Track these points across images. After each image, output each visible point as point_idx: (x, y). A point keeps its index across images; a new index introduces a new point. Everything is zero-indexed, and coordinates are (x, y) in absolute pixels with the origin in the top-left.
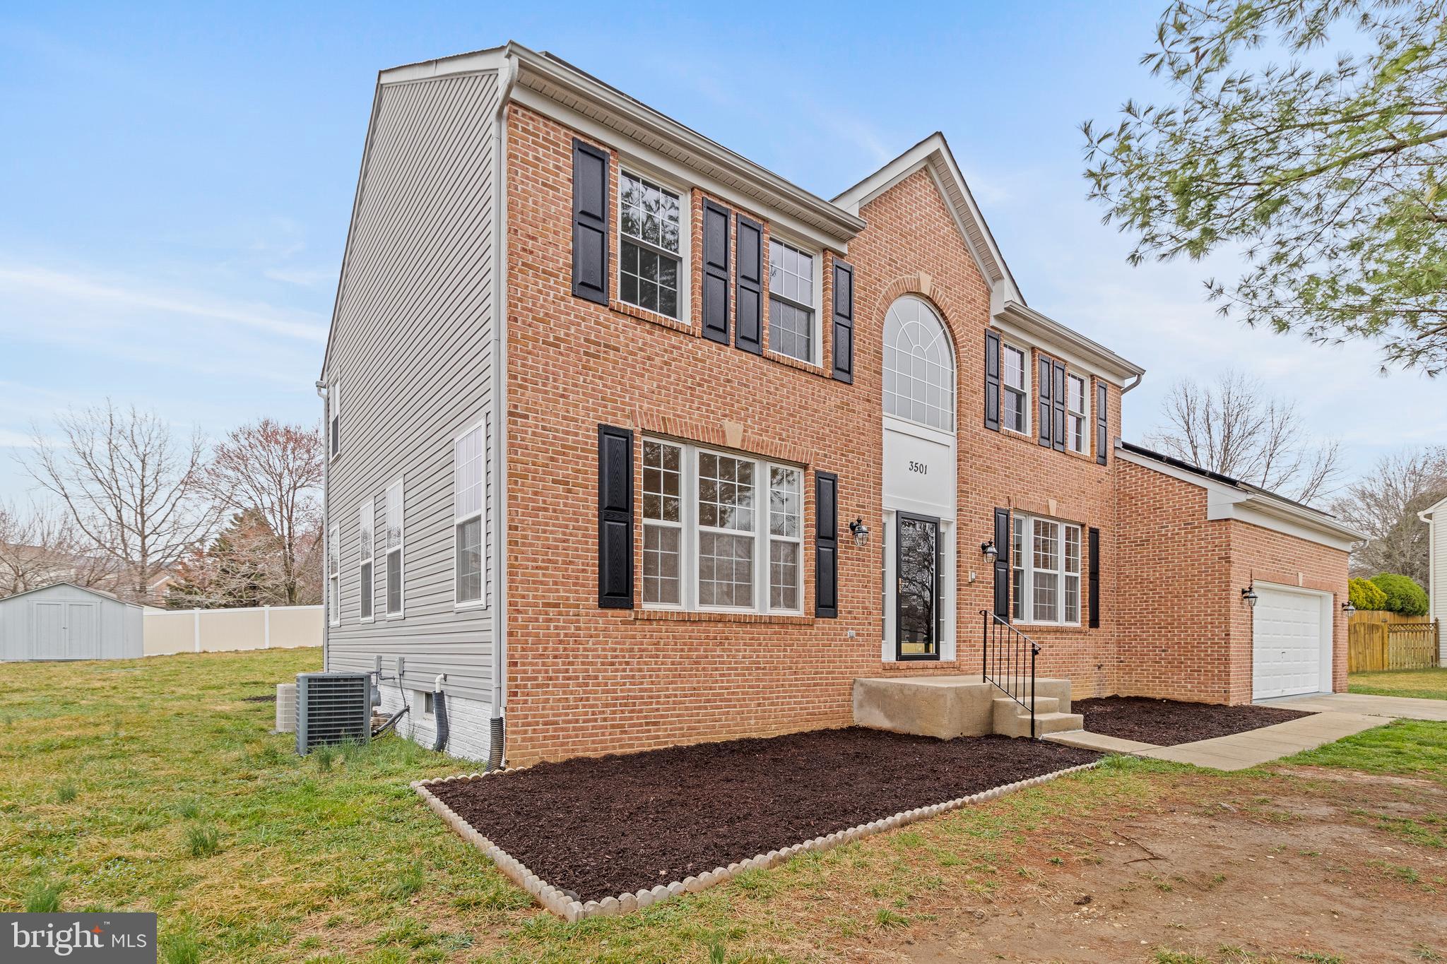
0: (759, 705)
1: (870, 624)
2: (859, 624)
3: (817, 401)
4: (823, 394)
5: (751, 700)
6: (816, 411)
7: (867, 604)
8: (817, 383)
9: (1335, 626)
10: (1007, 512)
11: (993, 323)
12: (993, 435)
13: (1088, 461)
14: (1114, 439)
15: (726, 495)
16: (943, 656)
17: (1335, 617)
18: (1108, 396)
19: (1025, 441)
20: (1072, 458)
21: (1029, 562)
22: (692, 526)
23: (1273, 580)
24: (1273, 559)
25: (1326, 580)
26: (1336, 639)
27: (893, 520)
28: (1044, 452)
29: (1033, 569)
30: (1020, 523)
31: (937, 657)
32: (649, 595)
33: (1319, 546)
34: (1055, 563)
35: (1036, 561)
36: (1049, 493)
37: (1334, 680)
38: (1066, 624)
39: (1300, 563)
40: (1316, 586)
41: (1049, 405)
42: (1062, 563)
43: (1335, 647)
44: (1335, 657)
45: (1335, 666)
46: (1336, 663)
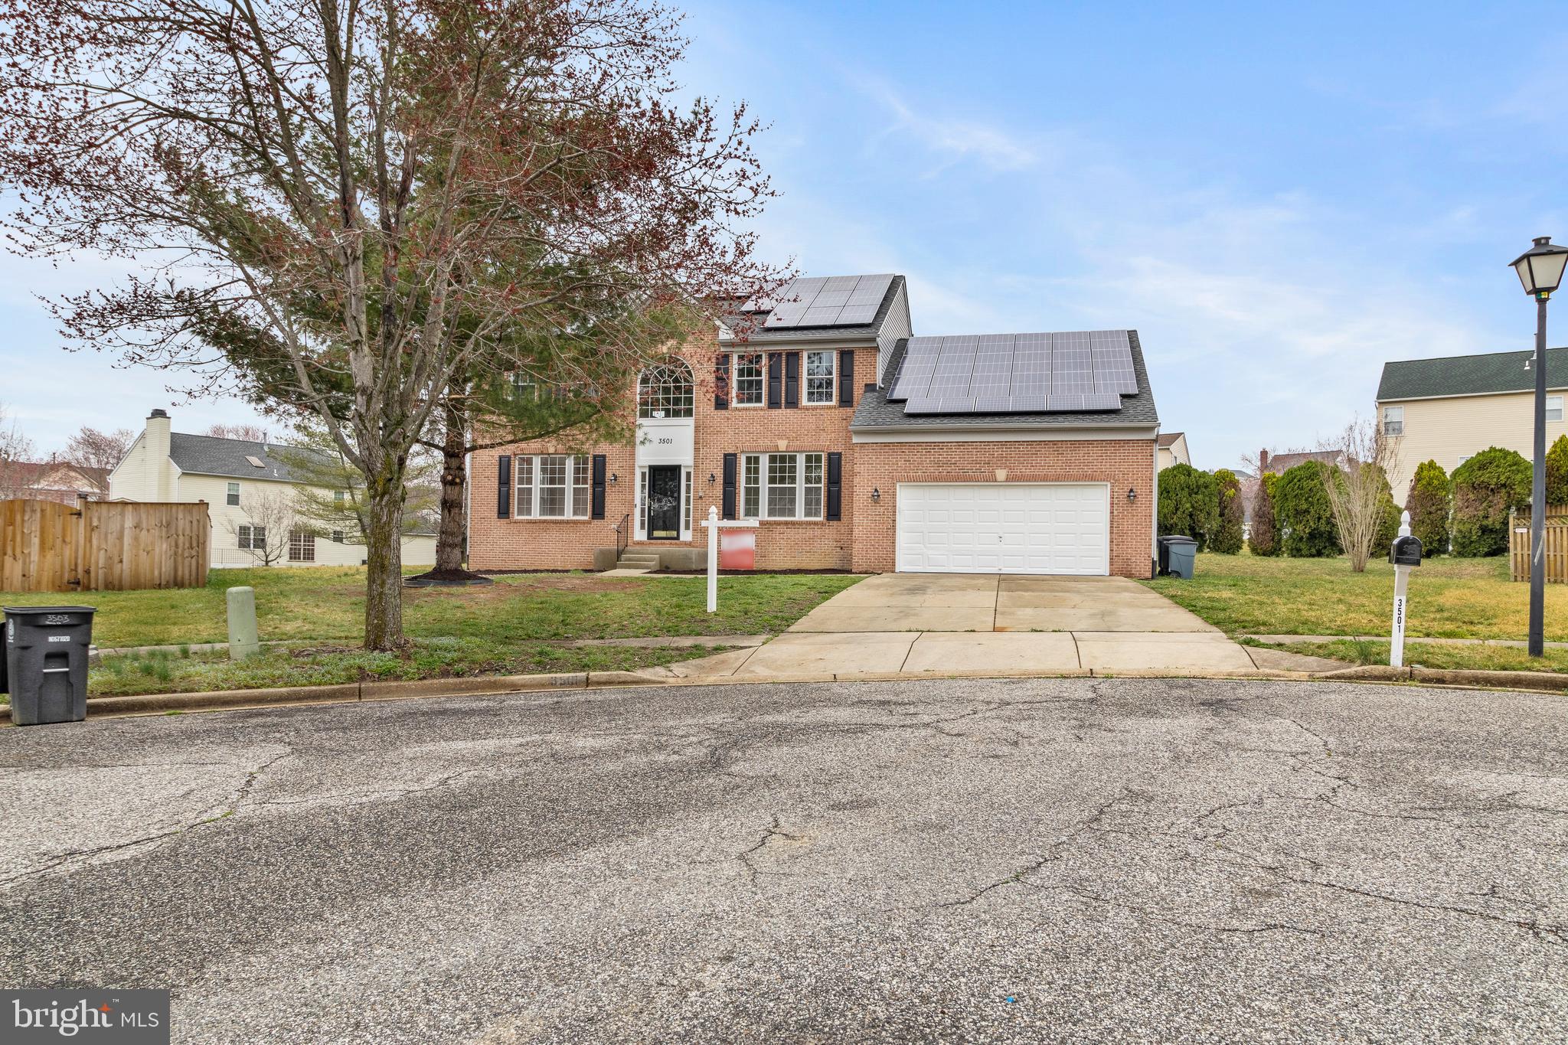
2: (619, 522)
7: (624, 512)
9: (1112, 513)
10: (735, 455)
11: (722, 349)
12: (723, 412)
13: (830, 408)
14: (866, 385)
15: (553, 471)
16: (682, 538)
17: (1112, 504)
18: (856, 357)
19: (755, 409)
20: (807, 409)
21: (764, 482)
22: (536, 486)
23: (936, 480)
24: (938, 464)
25: (1074, 471)
26: (1115, 524)
27: (647, 470)
28: (775, 412)
29: (768, 486)
30: (757, 459)
31: (678, 538)
32: (520, 513)
33: (1054, 443)
34: (793, 480)
35: (772, 480)
36: (780, 437)
37: (1111, 564)
38: (804, 519)
39: (1002, 461)
40: (1045, 479)
41: (781, 382)
42: (801, 479)
43: (1111, 533)
44: (1112, 542)
45: (1111, 550)
46: (1115, 548)
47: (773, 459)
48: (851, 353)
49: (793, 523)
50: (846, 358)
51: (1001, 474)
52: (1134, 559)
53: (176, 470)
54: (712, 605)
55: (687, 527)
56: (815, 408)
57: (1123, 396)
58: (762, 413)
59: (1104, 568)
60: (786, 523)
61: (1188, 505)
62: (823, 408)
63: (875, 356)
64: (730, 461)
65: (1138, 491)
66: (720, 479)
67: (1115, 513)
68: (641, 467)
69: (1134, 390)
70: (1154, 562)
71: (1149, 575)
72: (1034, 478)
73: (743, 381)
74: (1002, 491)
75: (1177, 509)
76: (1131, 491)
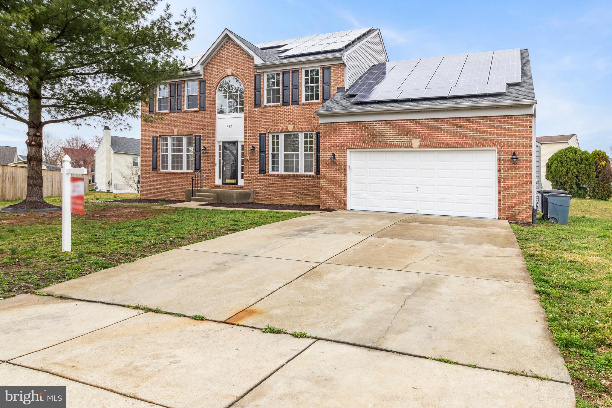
0: (181, 193)
1: (211, 174)
2: (207, 174)
3: (196, 118)
4: (197, 116)
5: (180, 191)
6: (195, 121)
7: (210, 168)
8: (195, 114)
9: (499, 171)
10: (265, 134)
11: (258, 71)
12: (259, 109)
13: (317, 104)
14: (338, 88)
15: (177, 146)
16: (239, 184)
17: (499, 164)
18: (332, 71)
19: (275, 106)
20: (304, 105)
21: (281, 150)
22: (170, 153)
23: (372, 147)
24: (373, 136)
25: (470, 140)
26: (502, 180)
27: (221, 144)
28: (287, 108)
29: (284, 153)
30: (278, 136)
31: (237, 184)
32: (163, 168)
33: (454, 119)
34: (297, 149)
35: (286, 149)
36: (289, 123)
37: (499, 210)
38: (304, 173)
39: (417, 134)
40: (448, 145)
41: (289, 89)
42: (302, 149)
43: (499, 186)
44: (499, 193)
45: (499, 200)
46: (502, 198)
47: (286, 136)
48: (329, 68)
49: (297, 176)
50: (326, 71)
51: (416, 143)
52: (517, 207)
53: (112, 151)
54: (67, 246)
55: (242, 178)
56: (308, 104)
57: (509, 85)
58: (279, 108)
59: (495, 214)
60: (293, 176)
61: (575, 171)
62: (313, 104)
63: (343, 69)
64: (263, 137)
65: (520, 154)
66: (257, 149)
67: (502, 171)
68: (219, 142)
69: (518, 79)
70: (534, 211)
71: (530, 220)
72: (440, 145)
73: (270, 90)
74: (418, 155)
75: (568, 173)
76: (514, 154)
